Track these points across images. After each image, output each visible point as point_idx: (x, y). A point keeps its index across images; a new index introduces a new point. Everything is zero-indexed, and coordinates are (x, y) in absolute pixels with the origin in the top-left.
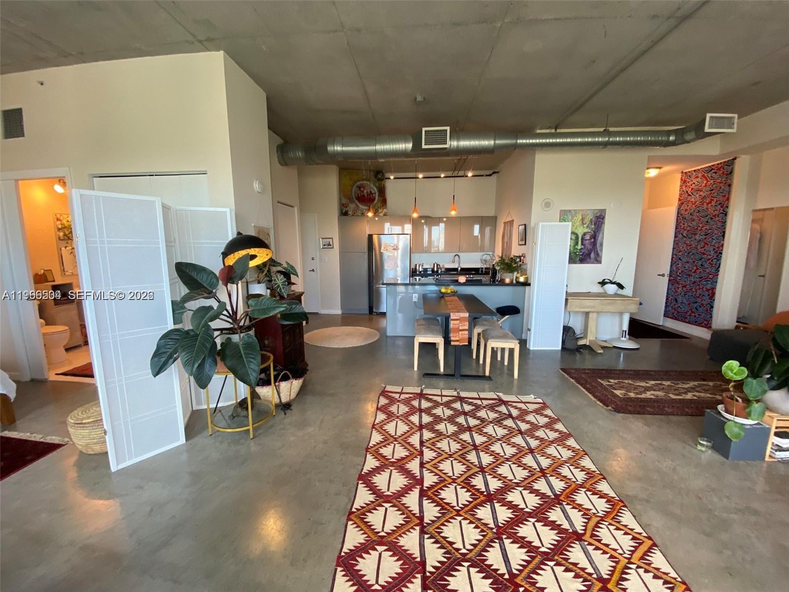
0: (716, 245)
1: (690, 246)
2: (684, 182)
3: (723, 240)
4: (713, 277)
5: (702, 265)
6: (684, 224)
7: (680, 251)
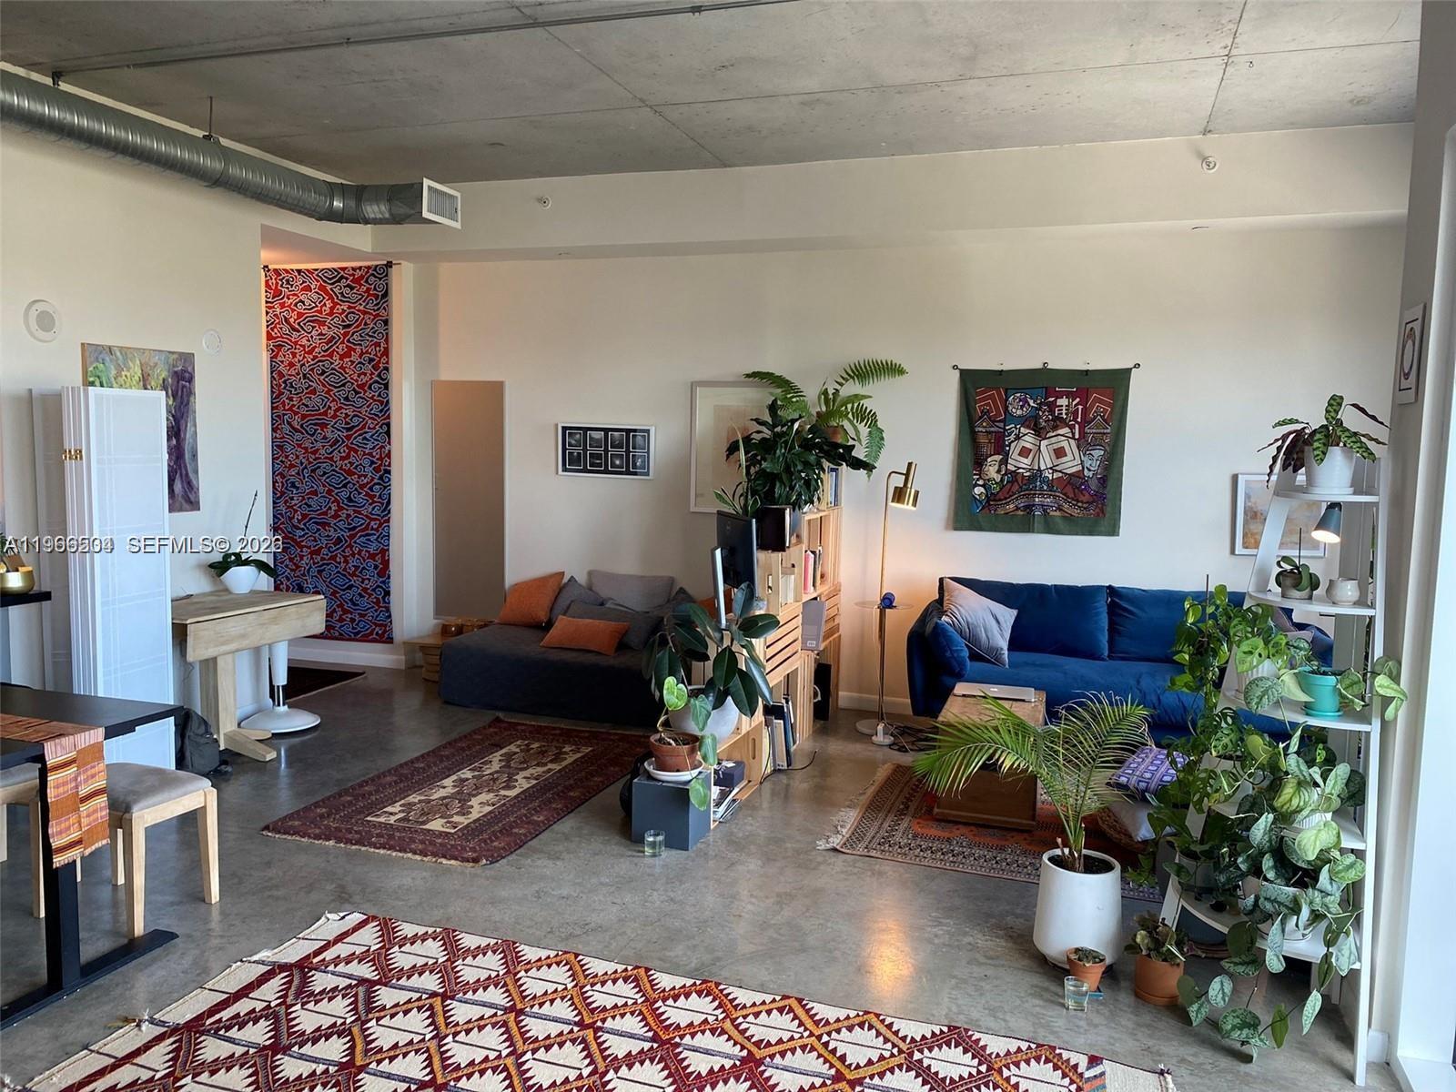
0: (374, 454)
1: (314, 453)
2: (275, 293)
3: (389, 443)
4: (380, 525)
5: (349, 499)
6: (291, 399)
7: (292, 466)
